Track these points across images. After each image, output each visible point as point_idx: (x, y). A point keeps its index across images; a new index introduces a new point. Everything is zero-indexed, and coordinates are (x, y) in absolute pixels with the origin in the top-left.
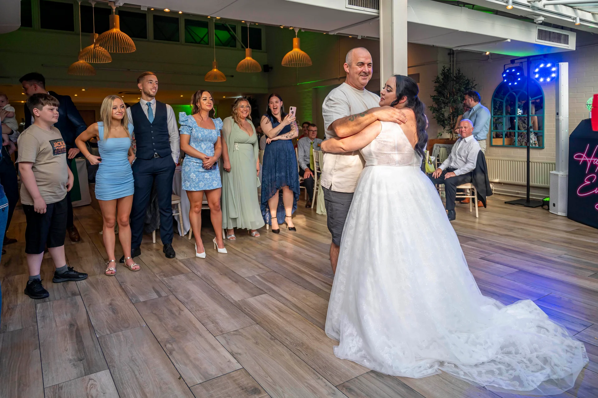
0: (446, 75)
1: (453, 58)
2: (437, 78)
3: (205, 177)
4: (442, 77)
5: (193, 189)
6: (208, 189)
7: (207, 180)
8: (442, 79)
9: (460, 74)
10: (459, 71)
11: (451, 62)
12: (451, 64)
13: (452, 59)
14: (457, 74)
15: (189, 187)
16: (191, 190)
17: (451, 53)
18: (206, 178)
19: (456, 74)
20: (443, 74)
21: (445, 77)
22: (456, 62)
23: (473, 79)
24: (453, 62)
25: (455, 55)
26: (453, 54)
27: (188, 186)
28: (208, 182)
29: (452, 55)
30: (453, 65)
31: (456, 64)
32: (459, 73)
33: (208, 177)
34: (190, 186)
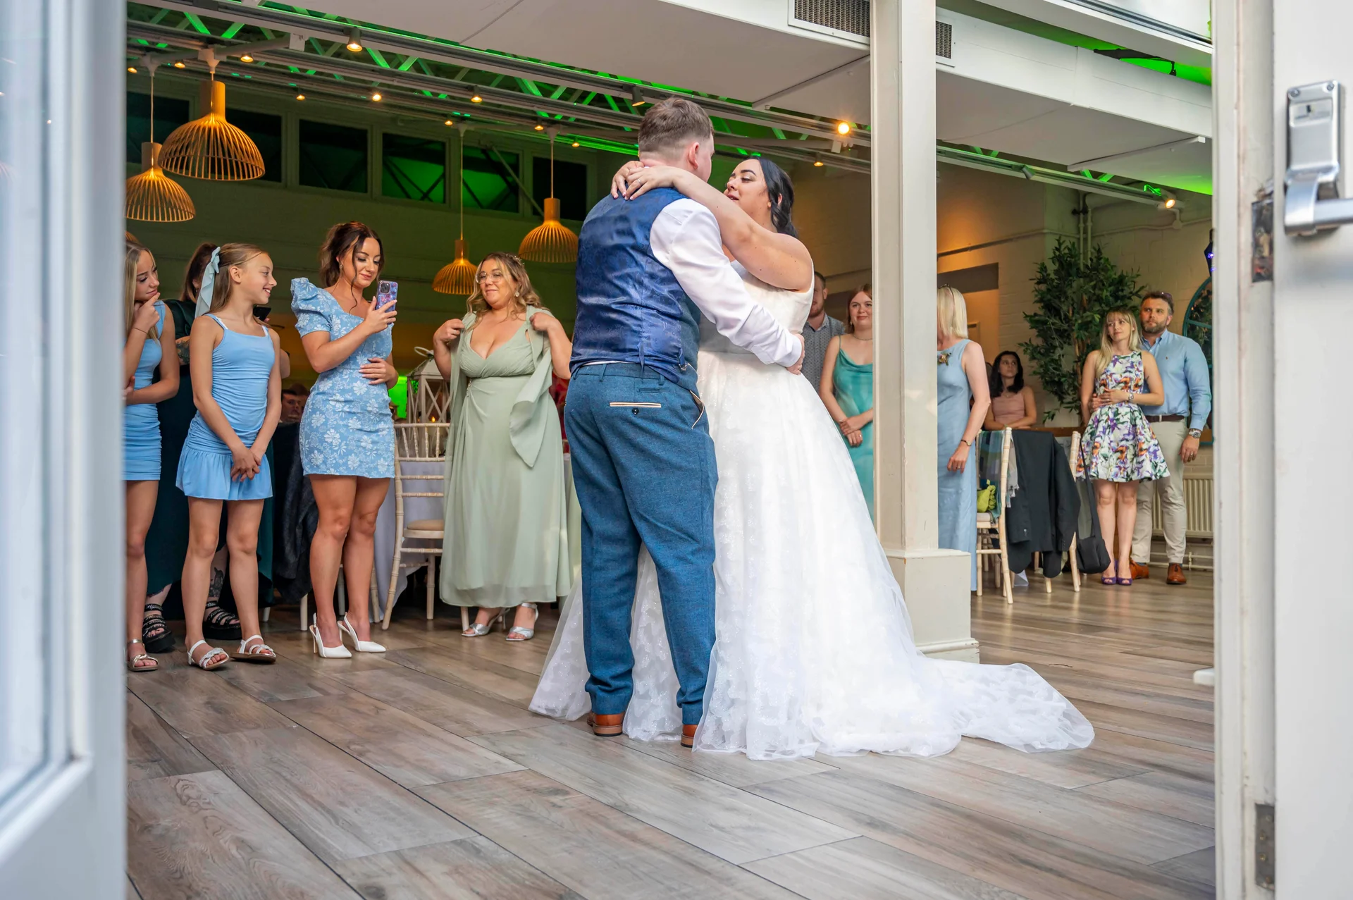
0: (1066, 264)
1: (1085, 222)
2: (1041, 269)
3: (363, 444)
4: (1056, 267)
5: (332, 470)
6: (366, 475)
7: (365, 454)
8: (1056, 272)
9: (1102, 261)
10: (1099, 251)
11: (1079, 232)
12: (1079, 239)
13: (1082, 225)
14: (1095, 260)
15: (323, 467)
16: (328, 473)
17: (1080, 205)
18: (364, 448)
19: (1091, 259)
20: (1058, 259)
21: (1061, 264)
22: (1092, 234)
23: (1135, 272)
24: (1085, 232)
25: (1090, 214)
26: (1085, 211)
27: (319, 462)
28: (368, 460)
29: (1082, 215)
30: (1085, 240)
31: (1093, 237)
32: (1099, 258)
33: (370, 446)
34: (324, 462)
